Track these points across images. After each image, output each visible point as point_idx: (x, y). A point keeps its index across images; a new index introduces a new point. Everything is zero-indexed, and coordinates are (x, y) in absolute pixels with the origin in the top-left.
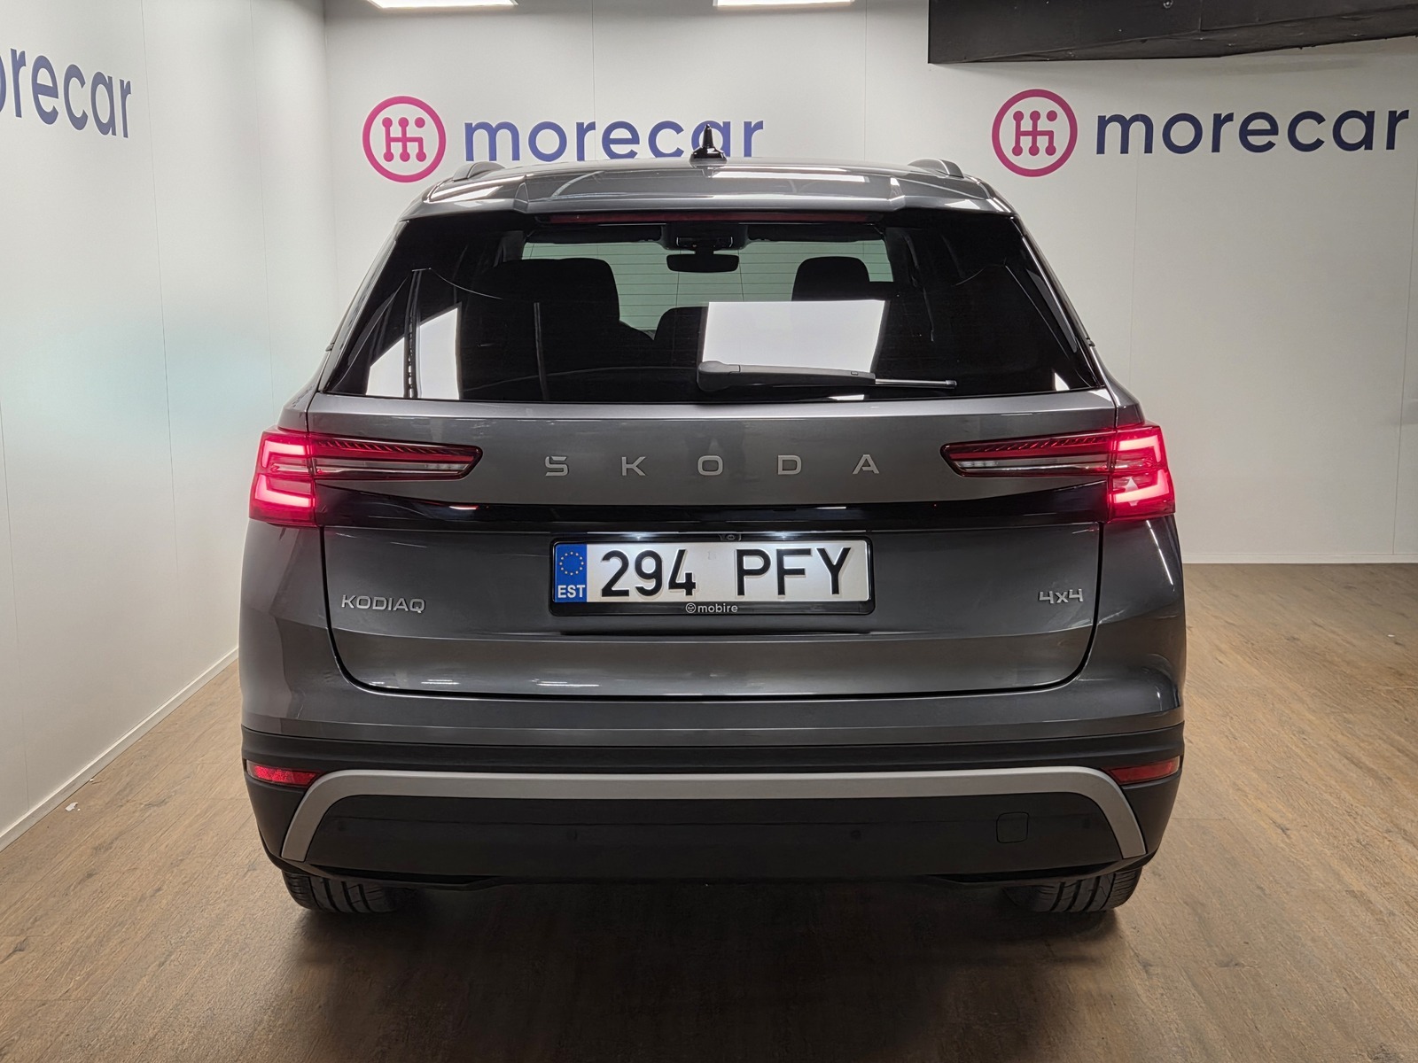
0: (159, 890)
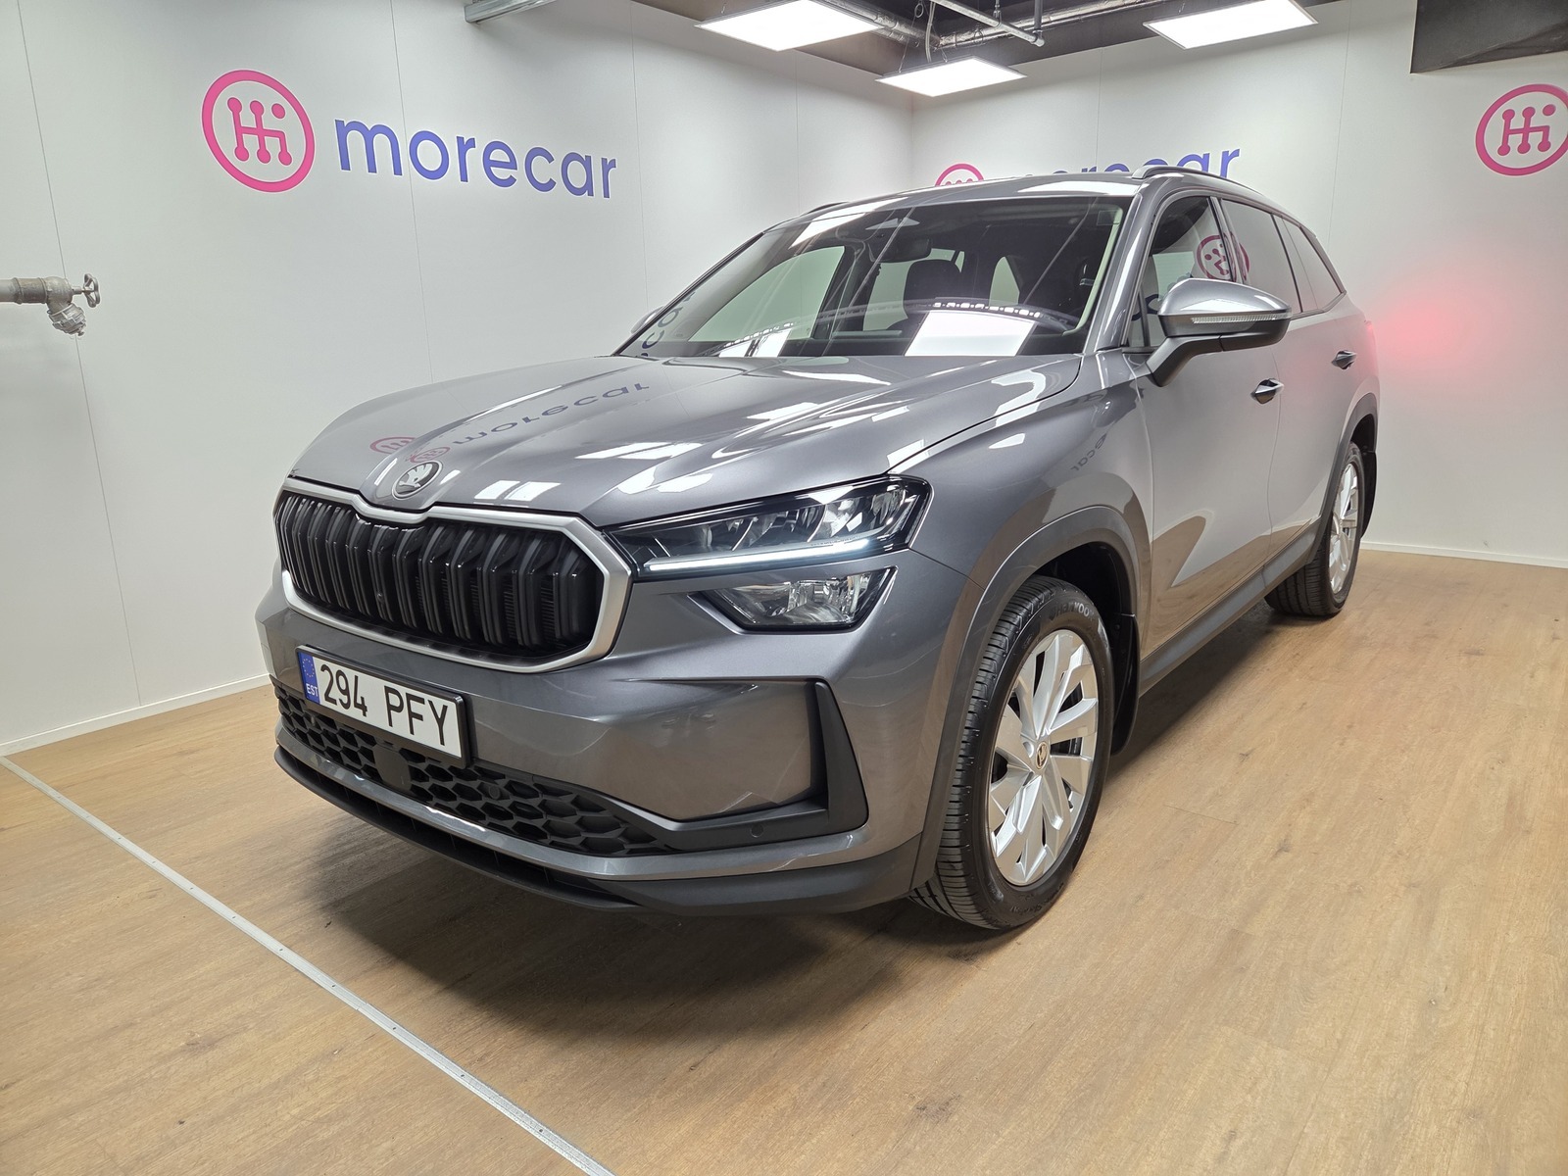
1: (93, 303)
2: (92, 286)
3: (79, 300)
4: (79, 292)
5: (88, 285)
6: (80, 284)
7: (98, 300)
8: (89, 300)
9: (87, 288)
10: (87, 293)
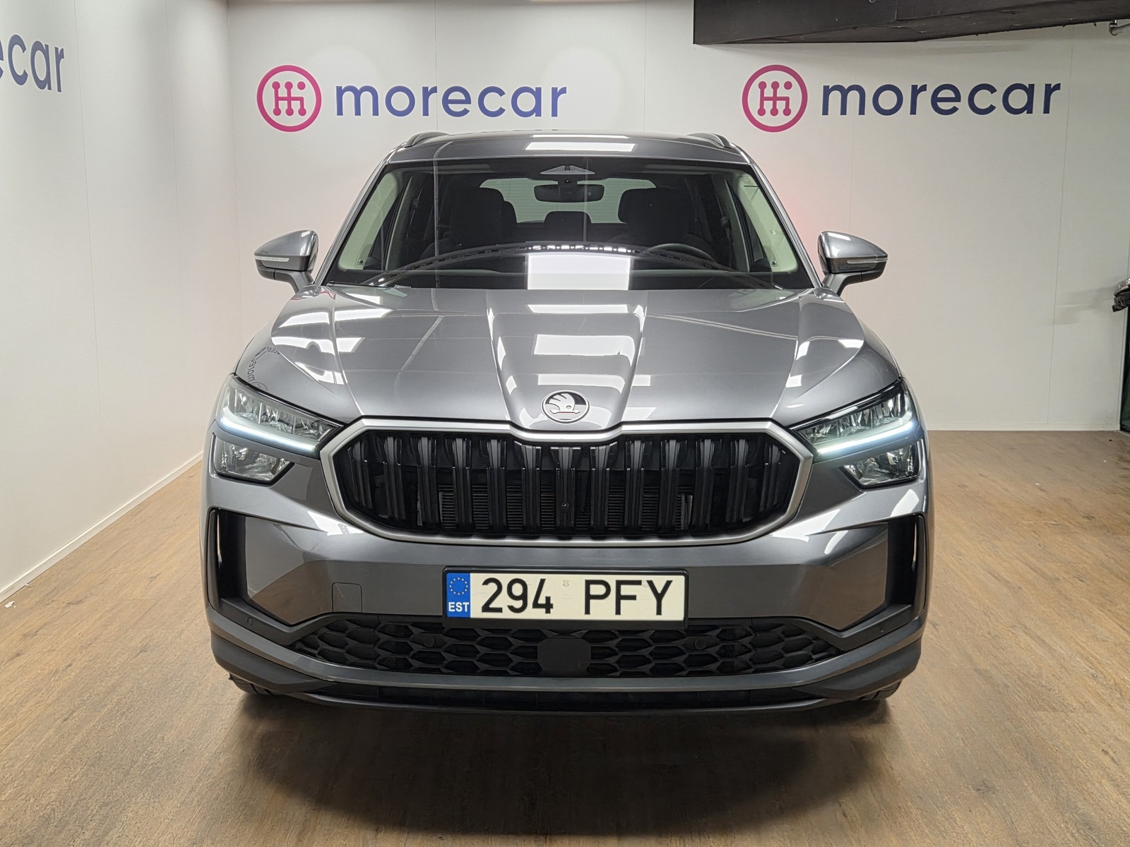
0: (70, 665)
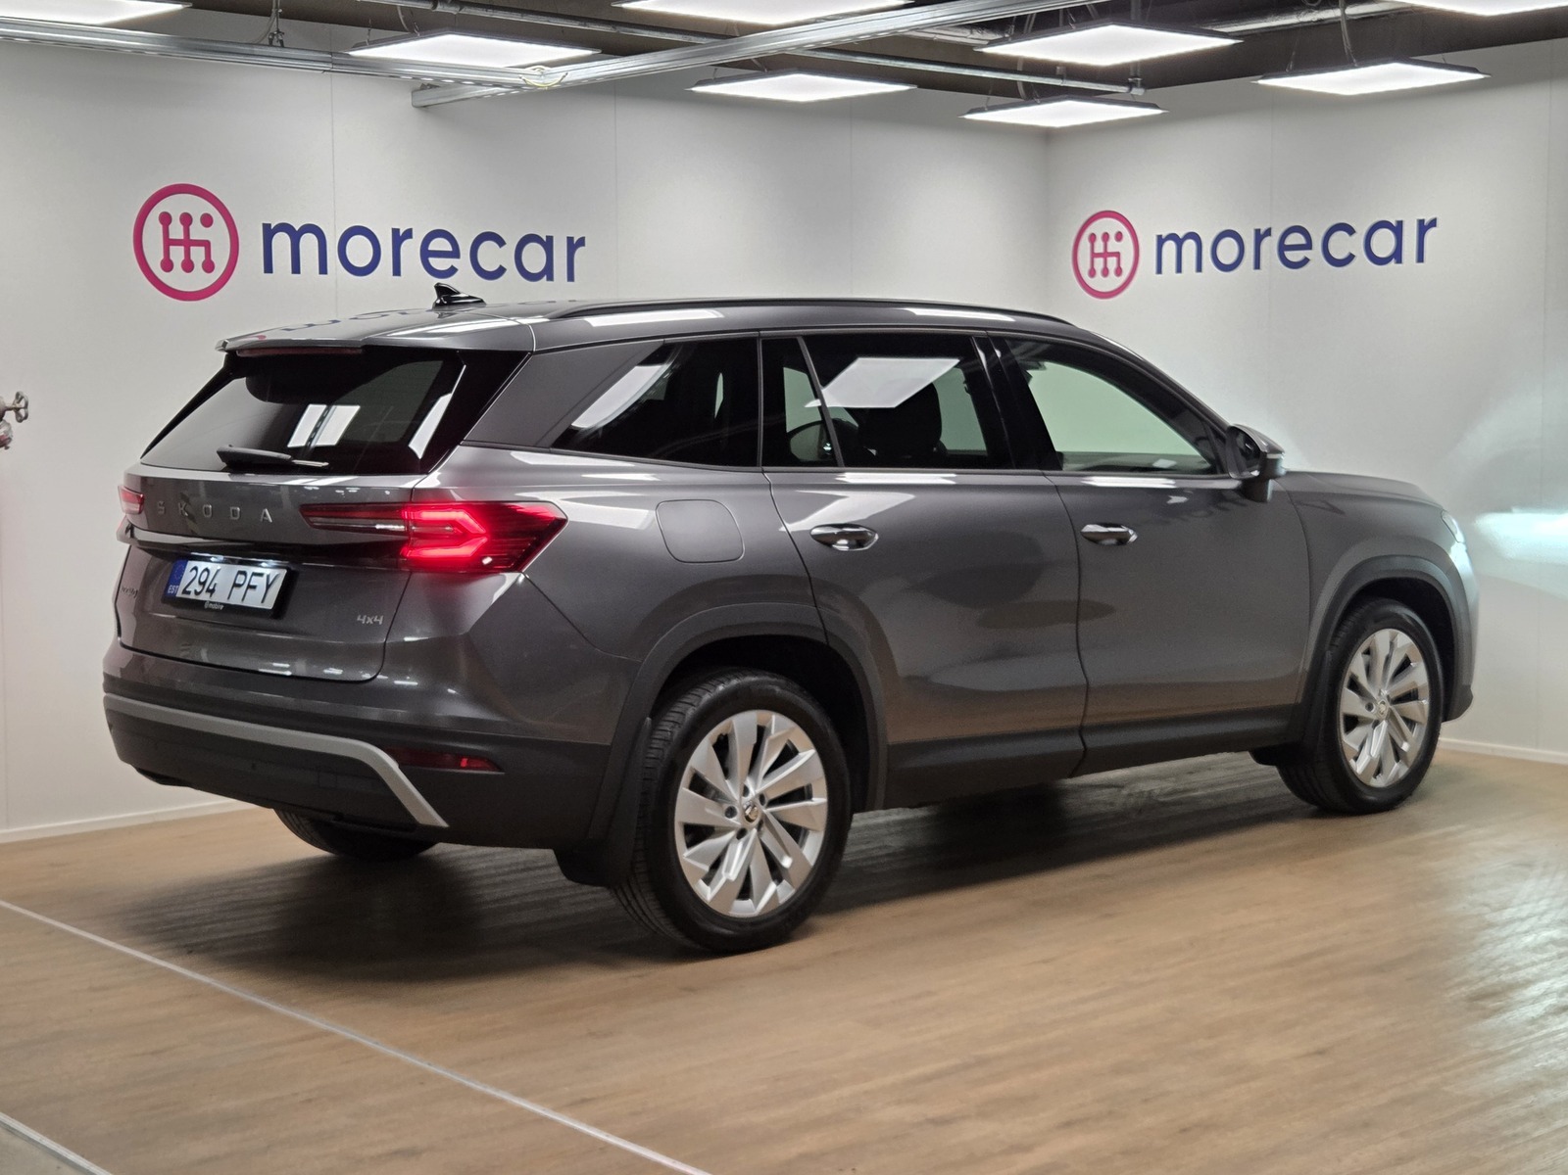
1: (20, 419)
2: (22, 404)
3: (10, 416)
4: (10, 409)
5: (18, 402)
6: (9, 401)
7: (26, 417)
8: (18, 415)
9: (18, 406)
10: (17, 410)
